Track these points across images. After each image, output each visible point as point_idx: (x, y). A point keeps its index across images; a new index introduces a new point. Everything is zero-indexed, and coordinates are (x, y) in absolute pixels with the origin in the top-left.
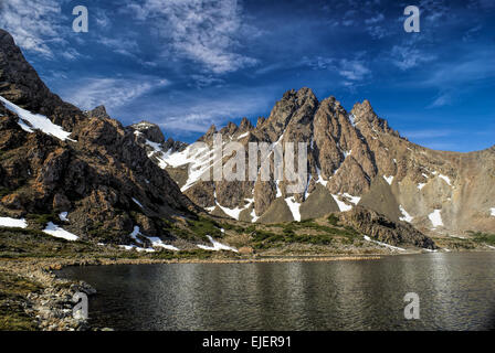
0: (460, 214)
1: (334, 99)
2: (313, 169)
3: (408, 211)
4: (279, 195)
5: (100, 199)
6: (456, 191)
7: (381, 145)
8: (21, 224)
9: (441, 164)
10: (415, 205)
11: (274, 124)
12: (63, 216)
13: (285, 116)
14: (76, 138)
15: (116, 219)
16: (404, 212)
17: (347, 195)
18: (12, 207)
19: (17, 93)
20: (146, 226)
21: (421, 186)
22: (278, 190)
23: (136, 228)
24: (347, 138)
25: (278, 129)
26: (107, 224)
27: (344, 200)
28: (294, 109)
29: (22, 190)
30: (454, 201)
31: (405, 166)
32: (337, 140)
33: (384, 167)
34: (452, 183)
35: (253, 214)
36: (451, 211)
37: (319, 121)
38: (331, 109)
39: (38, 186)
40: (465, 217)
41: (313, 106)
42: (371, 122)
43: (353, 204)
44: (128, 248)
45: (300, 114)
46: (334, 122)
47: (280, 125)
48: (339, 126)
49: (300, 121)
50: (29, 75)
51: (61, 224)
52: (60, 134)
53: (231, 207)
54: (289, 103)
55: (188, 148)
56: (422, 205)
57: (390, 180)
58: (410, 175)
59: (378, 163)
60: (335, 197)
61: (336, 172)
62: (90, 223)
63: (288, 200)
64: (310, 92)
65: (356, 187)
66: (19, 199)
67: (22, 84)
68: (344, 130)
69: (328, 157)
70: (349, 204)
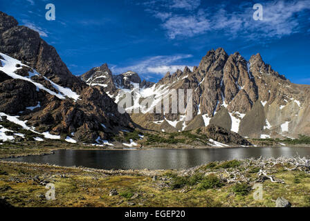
0: (300, 124)
1: (238, 54)
2: (220, 98)
3: (270, 122)
4: (199, 113)
5: (86, 127)
6: (302, 110)
7: (263, 81)
8: (58, 137)
9: (297, 93)
10: (275, 119)
11: (200, 71)
12: (72, 134)
13: (206, 66)
14: (82, 98)
15: (91, 134)
16: (268, 123)
17: (238, 113)
18: (56, 131)
19: (58, 79)
20: (103, 137)
21: (282, 107)
22: (199, 110)
23: (99, 137)
24: (242, 77)
25: (202, 74)
26: (87, 136)
27: (235, 116)
28: (212, 62)
29: (59, 125)
30: (299, 116)
31: (274, 95)
32: (236, 80)
33: (262, 96)
34: (301, 105)
35: (184, 124)
36: (295, 122)
37: (227, 69)
38: (234, 61)
39: (64, 123)
40: (302, 126)
41: (223, 59)
42: (259, 67)
43: (240, 118)
44: (93, 145)
45: (216, 64)
46: (235, 68)
47: (203, 72)
48: (239, 71)
49: (215, 69)
50: (63, 68)
51: (71, 137)
52: (75, 96)
53: (172, 120)
54: (209, 58)
55: (155, 85)
56: (279, 119)
57: (264, 104)
58: (277, 100)
59: (259, 93)
60: (231, 114)
61: (233, 99)
62: (81, 136)
63: (204, 116)
64: (223, 50)
65: (243, 108)
66: (58, 128)
67: (60, 74)
68: (241, 74)
69: (229, 90)
70: (237, 118)
